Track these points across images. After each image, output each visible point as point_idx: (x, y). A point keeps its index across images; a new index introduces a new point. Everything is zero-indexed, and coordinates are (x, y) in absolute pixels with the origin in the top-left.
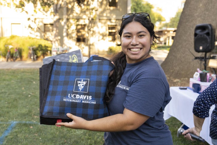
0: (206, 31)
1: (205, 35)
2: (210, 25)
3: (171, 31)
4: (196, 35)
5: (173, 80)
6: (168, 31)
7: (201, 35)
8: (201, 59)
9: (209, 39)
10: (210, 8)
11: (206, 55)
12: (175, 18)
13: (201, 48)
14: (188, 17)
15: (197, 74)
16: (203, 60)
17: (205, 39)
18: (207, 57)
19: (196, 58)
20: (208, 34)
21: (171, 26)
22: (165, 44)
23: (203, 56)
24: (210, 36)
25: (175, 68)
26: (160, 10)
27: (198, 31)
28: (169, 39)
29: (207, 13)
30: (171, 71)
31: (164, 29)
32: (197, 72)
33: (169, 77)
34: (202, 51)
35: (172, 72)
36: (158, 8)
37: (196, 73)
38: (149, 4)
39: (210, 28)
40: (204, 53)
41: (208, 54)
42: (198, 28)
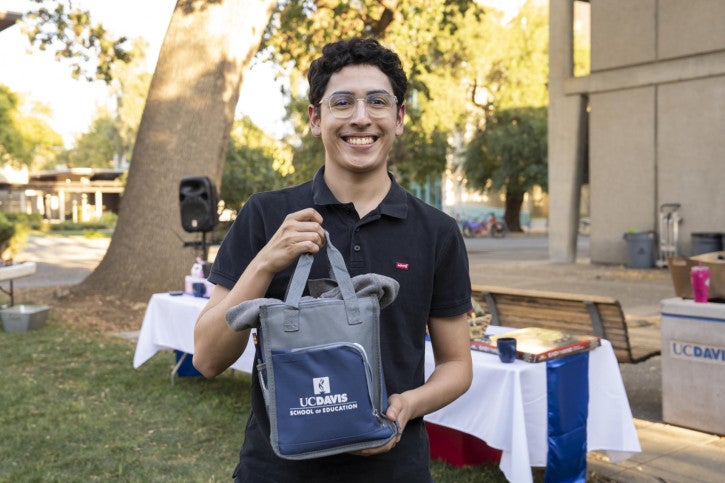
0: (201, 191)
1: (200, 199)
2: (207, 179)
3: (85, 176)
4: (182, 197)
5: (131, 304)
6: (76, 178)
7: (192, 198)
8: (196, 245)
9: (207, 205)
10: (198, 134)
11: (204, 237)
12: (92, 135)
13: (195, 224)
14: (151, 152)
15: (197, 268)
16: (201, 247)
17: (200, 207)
18: (207, 241)
19: (187, 245)
20: (204, 196)
21: (79, 162)
22: (69, 217)
23: (200, 239)
24: (210, 201)
25: (132, 276)
26: (46, 110)
27: (187, 190)
28: (80, 204)
29: (194, 145)
30: (124, 284)
31: (61, 168)
32: (197, 262)
33: (120, 300)
34: (197, 230)
35: (127, 288)
36: (38, 103)
37: (196, 266)
38: (8, 88)
39: (207, 183)
40: (201, 234)
41: (209, 236)
42: (185, 184)
